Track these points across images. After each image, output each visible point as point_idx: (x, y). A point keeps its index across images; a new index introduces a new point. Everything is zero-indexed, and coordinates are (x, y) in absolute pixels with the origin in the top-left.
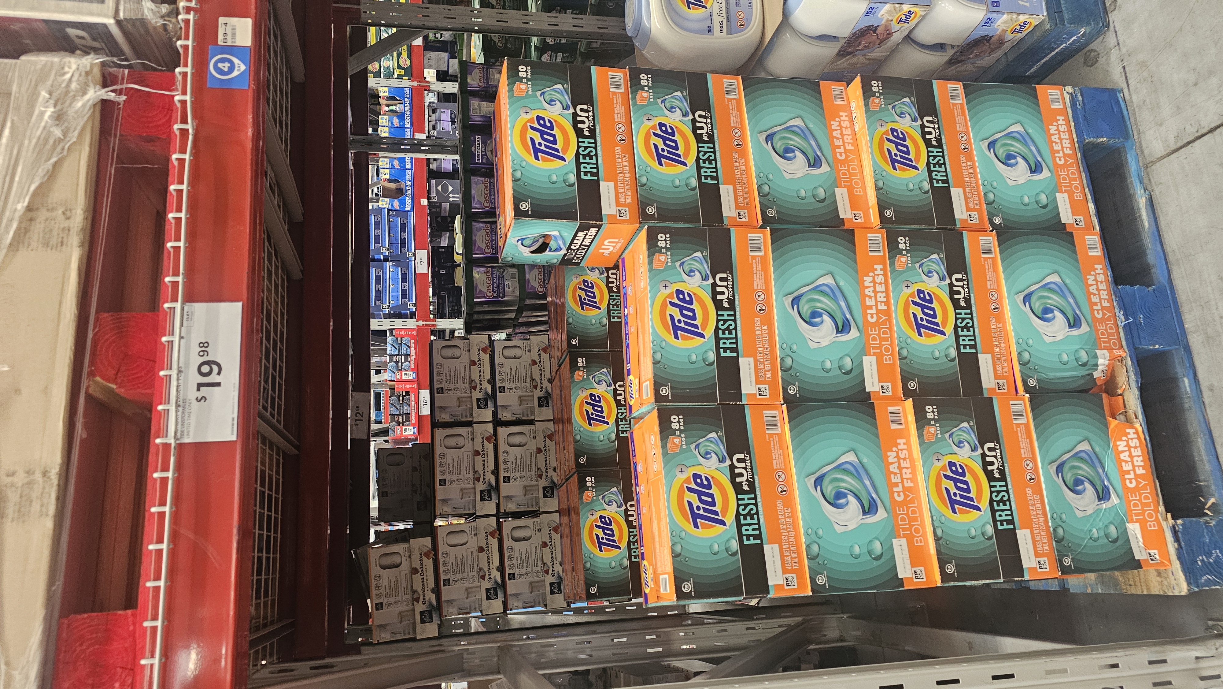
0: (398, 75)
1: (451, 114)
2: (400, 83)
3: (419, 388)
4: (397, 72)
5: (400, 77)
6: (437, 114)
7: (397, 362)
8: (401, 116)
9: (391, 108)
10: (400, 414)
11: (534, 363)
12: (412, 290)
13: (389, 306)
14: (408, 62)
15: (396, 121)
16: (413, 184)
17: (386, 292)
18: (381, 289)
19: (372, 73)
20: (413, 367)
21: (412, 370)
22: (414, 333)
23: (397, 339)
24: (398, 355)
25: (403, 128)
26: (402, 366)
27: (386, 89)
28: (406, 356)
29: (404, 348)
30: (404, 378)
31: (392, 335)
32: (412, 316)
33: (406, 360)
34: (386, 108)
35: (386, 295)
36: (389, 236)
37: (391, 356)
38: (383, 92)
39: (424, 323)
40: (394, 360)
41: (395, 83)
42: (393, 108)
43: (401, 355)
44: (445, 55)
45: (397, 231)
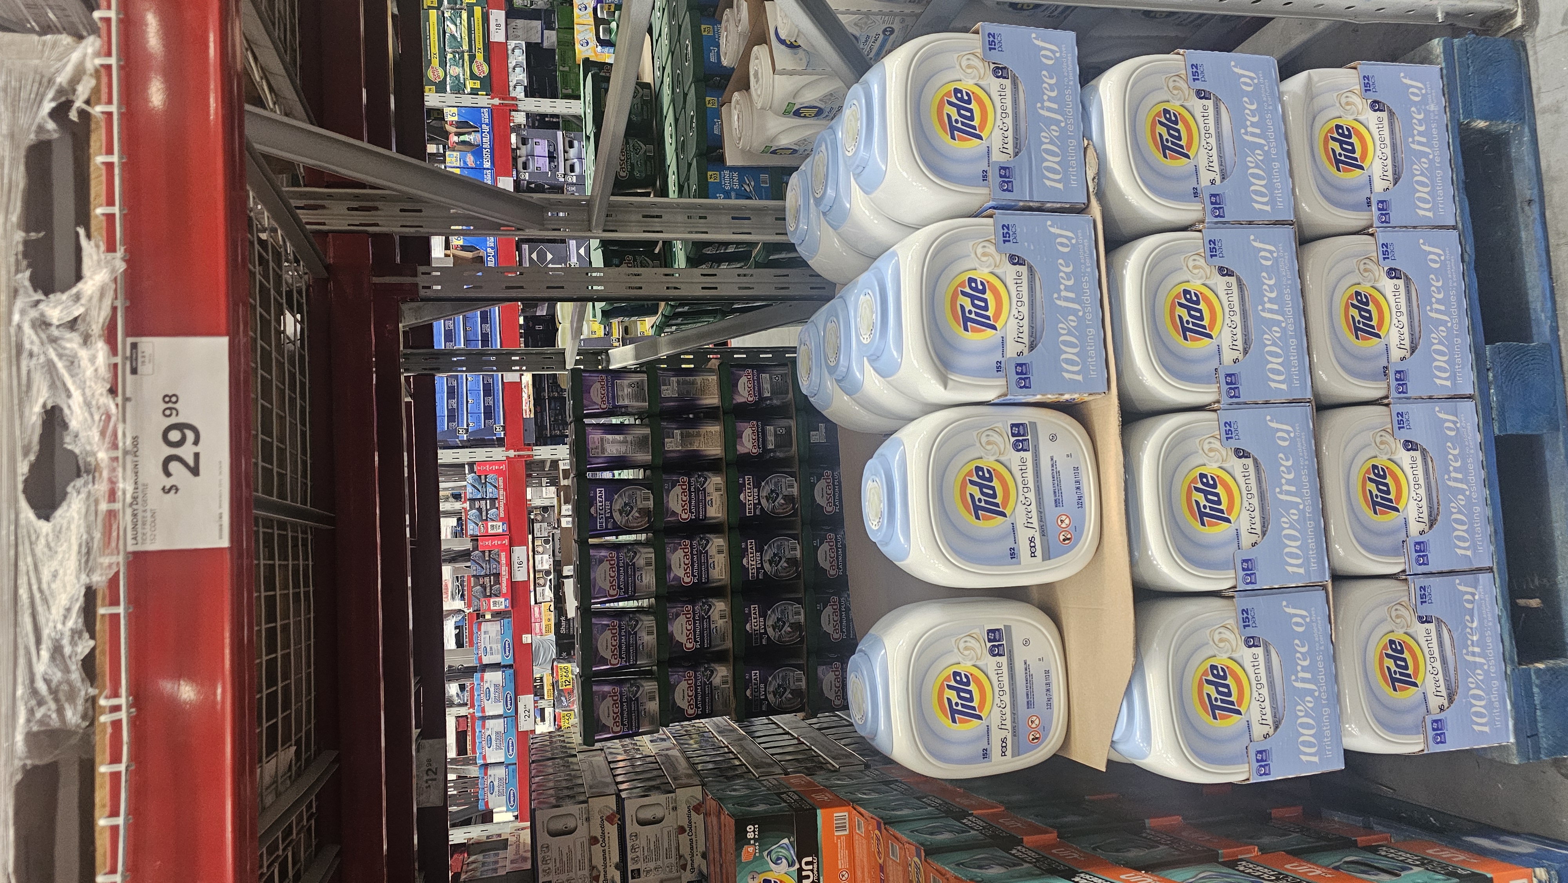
0: (472, 89)
1: (549, 146)
2: (475, 101)
3: (511, 544)
4: (470, 84)
5: (474, 92)
6: (529, 146)
7: (480, 510)
8: (477, 150)
9: (462, 138)
10: (486, 575)
11: (682, 830)
12: (499, 408)
13: (467, 430)
14: (486, 68)
15: (470, 160)
16: (497, 252)
17: (463, 411)
18: (455, 406)
19: (434, 84)
20: (502, 515)
21: (501, 520)
22: (503, 467)
23: (480, 476)
24: (483, 499)
25: (480, 169)
26: (487, 514)
27: (455, 110)
28: (493, 500)
29: (490, 489)
30: (490, 531)
31: (472, 471)
32: (500, 442)
33: (493, 506)
34: (455, 139)
35: (463, 414)
36: (465, 330)
37: (472, 500)
38: (451, 115)
39: (517, 453)
40: (477, 506)
41: (467, 100)
42: (465, 138)
43: (485, 499)
44: (537, 24)
45: (476, 322)
